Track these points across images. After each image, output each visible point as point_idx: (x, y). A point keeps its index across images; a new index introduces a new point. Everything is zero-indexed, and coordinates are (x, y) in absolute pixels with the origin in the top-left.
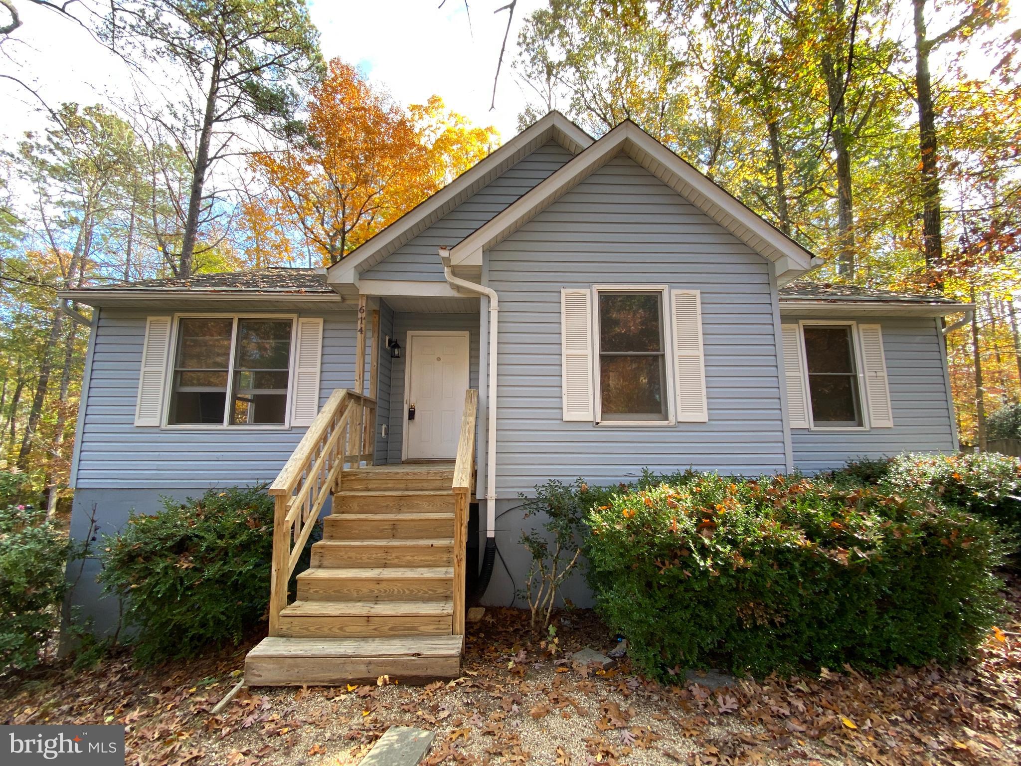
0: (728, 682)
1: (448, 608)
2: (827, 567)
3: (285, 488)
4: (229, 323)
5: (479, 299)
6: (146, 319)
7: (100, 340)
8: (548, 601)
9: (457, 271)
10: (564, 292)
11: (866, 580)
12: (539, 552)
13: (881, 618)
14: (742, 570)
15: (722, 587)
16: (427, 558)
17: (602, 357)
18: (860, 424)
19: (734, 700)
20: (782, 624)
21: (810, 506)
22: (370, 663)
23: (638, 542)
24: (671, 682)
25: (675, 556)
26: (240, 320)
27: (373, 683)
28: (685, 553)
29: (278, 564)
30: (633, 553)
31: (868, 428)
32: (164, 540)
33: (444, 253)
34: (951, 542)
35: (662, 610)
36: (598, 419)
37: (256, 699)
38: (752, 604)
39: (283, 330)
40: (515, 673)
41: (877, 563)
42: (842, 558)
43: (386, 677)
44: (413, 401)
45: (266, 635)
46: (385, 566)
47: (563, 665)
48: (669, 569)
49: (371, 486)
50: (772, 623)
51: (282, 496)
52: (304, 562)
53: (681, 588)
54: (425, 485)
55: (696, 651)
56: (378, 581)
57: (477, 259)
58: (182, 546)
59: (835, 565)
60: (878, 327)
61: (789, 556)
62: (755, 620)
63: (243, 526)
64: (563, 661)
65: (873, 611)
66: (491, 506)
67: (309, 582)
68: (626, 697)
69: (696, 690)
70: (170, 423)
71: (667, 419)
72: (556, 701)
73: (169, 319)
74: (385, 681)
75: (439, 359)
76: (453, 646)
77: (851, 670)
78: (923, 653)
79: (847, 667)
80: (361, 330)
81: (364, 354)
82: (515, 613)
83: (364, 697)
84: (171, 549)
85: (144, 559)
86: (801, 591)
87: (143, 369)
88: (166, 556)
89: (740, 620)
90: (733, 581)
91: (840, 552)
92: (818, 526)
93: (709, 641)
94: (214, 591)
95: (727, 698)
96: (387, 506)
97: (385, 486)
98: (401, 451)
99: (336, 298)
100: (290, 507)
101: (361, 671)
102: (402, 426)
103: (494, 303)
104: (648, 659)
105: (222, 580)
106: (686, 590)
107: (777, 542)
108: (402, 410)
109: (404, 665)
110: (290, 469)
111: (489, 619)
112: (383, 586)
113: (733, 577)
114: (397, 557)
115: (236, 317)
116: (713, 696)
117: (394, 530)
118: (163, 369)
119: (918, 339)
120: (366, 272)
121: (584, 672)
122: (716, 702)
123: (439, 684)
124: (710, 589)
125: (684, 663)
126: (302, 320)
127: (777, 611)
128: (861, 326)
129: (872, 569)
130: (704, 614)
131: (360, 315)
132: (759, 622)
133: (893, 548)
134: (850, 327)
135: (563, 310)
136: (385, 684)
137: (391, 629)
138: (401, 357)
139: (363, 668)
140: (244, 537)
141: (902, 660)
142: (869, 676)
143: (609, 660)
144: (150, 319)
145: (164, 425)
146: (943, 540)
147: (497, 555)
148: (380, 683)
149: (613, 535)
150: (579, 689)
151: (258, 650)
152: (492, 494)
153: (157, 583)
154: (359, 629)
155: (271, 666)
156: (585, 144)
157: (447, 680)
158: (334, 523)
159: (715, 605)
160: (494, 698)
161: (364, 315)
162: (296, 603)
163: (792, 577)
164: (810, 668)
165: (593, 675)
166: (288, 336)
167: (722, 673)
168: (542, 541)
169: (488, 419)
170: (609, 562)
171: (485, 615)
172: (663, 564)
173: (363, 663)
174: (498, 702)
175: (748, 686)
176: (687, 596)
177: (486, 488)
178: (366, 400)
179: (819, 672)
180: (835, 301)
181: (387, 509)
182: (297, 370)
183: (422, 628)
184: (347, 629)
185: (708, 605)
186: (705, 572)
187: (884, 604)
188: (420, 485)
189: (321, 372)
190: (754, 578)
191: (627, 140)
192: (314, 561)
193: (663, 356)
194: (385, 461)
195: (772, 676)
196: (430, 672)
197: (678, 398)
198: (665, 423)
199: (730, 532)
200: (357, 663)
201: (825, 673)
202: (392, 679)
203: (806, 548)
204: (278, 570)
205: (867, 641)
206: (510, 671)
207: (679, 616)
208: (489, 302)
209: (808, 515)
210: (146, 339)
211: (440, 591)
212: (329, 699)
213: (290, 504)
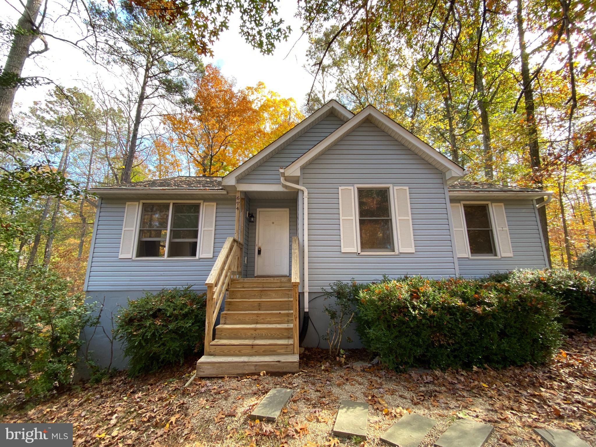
0: (429, 372)
1: (291, 342)
2: (472, 314)
3: (213, 282)
4: (167, 206)
5: (298, 192)
6: (126, 204)
7: (102, 214)
8: (339, 339)
9: (287, 179)
10: (340, 188)
11: (490, 320)
12: (333, 315)
13: (501, 340)
14: (432, 316)
15: (423, 325)
16: (279, 319)
17: (360, 220)
18: (496, 255)
19: (431, 377)
20: (453, 344)
21: (464, 288)
22: (256, 365)
23: (383, 305)
24: (401, 372)
25: (401, 312)
26: (173, 203)
27: (259, 375)
28: (406, 310)
29: (209, 320)
30: (381, 309)
31: (500, 257)
32: (148, 311)
33: (282, 171)
34: (532, 305)
35: (396, 337)
36: (359, 252)
37: (203, 382)
38: (438, 334)
39: (196, 208)
40: (326, 370)
41: (495, 313)
42: (479, 310)
43: (265, 372)
44: (260, 245)
45: (203, 355)
46: (257, 323)
47: (348, 368)
48: (398, 317)
49: (246, 286)
50: (449, 344)
51: (210, 287)
52: (217, 323)
53: (404, 326)
54: (273, 285)
55: (412, 358)
56: (255, 329)
57: (298, 173)
58: (157, 314)
59: (476, 314)
60: (502, 204)
61: (454, 310)
62: (440, 342)
63: (185, 305)
64: (348, 366)
65: (496, 337)
66: (306, 295)
67: (222, 330)
68: (380, 378)
69: (413, 375)
70: (137, 256)
71: (394, 251)
72: (347, 380)
73: (137, 203)
74: (264, 373)
75: (273, 223)
76: (296, 358)
77: (488, 367)
78: (522, 359)
79: (486, 366)
80: (238, 208)
81: (239, 220)
82: (320, 350)
83: (255, 380)
84: (151, 315)
85: (138, 321)
86: (460, 326)
87: (124, 229)
88: (149, 319)
89: (432, 342)
90: (428, 322)
91: (478, 308)
92: (467, 296)
93: (419, 351)
94: (172, 336)
95: (428, 377)
96: (255, 295)
97: (251, 286)
98: (254, 271)
99: (224, 192)
100: (215, 292)
101: (252, 369)
102: (255, 258)
103: (306, 194)
104: (389, 361)
105: (174, 331)
106: (406, 327)
107: (448, 303)
108: (255, 249)
109: (272, 366)
110: (214, 274)
111: (307, 352)
112: (258, 331)
113: (428, 319)
114: (263, 319)
115: (171, 202)
116: (421, 376)
117: (260, 306)
118: (134, 229)
119: (524, 211)
120: (240, 179)
121: (359, 369)
122: (422, 379)
123: (290, 375)
124: (418, 327)
125: (406, 363)
126: (205, 203)
127: (450, 338)
128: (493, 204)
129: (493, 315)
130: (415, 338)
131: (237, 201)
132: (442, 343)
133: (503, 307)
134: (488, 204)
135: (340, 197)
136: (264, 375)
137: (264, 351)
138: (254, 222)
139: (253, 368)
140: (186, 310)
141: (513, 363)
142: (496, 369)
143: (370, 365)
144: (127, 203)
145: (134, 258)
146: (529, 304)
147: (310, 321)
148: (262, 374)
149: (372, 302)
150: (357, 375)
151: (203, 359)
152: (306, 289)
153: (146, 332)
154: (248, 351)
155: (209, 367)
156: (350, 116)
157: (293, 374)
158: (230, 303)
159: (420, 335)
160: (317, 380)
161: (239, 201)
162: (216, 340)
163: (456, 320)
164: (467, 366)
165: (363, 371)
166: (198, 212)
167: (425, 368)
168: (334, 310)
169: (304, 252)
170: (371, 315)
171: (305, 351)
172: (396, 315)
173: (253, 365)
174: (320, 381)
175: (437, 373)
176: (407, 330)
177: (304, 286)
178: (240, 243)
179: (472, 368)
180: (478, 191)
181: (254, 296)
182: (203, 229)
183: (279, 351)
184: (242, 352)
185: (418, 335)
186: (415, 317)
187: (502, 334)
188: (269, 285)
189: (215, 230)
190: (438, 320)
191: (370, 115)
192: (221, 322)
193: (391, 220)
194: (246, 276)
195: (449, 369)
196: (285, 370)
197: (399, 241)
198: (393, 253)
199: (426, 300)
200: (250, 365)
201: (475, 368)
202: (267, 373)
203: (462, 306)
204: (209, 323)
205: (494, 351)
206: (323, 370)
207: (403, 341)
208: (303, 193)
209: (463, 292)
210: (126, 214)
211: (285, 334)
212: (239, 381)
213: (214, 290)
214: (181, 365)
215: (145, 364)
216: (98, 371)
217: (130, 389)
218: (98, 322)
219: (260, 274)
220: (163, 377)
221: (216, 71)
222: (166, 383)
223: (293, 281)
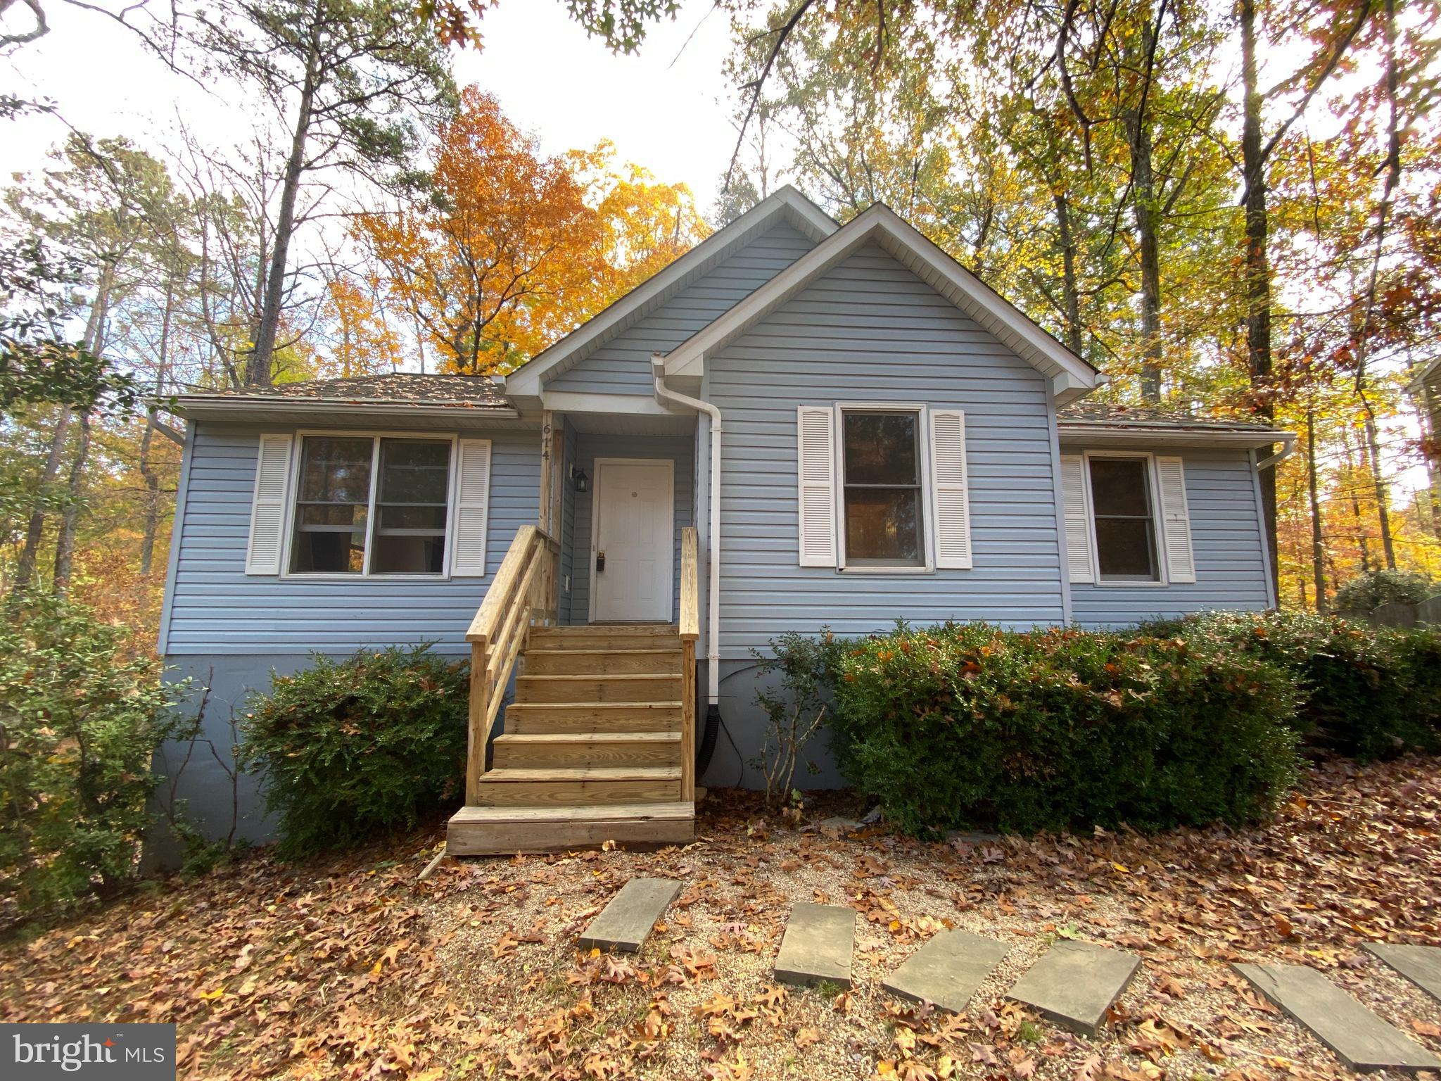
0: (996, 839)
1: (676, 773)
2: (1099, 709)
3: (485, 633)
4: (369, 443)
5: (697, 418)
6: (258, 438)
7: (197, 463)
8: (788, 767)
9: (670, 383)
10: (801, 410)
11: (1140, 722)
12: (777, 712)
13: (1160, 768)
14: (1008, 713)
15: (987, 732)
16: (648, 721)
17: (846, 490)
18: (1157, 579)
19: (999, 851)
20: (1052, 777)
21: (1084, 650)
22: (592, 827)
23: (895, 686)
24: (931, 839)
25: (936, 703)
26: (383, 440)
27: (600, 850)
28: (947, 699)
29: (476, 722)
30: (891, 696)
31: (1164, 582)
32: (324, 703)
33: (658, 361)
34: (1236, 688)
35: (923, 760)
36: (842, 565)
37: (464, 868)
38: (1019, 755)
39: (441, 453)
40: (758, 837)
41: (1152, 706)
42: (1115, 699)
43: (612, 842)
44: (602, 548)
45: (463, 804)
46: (594, 731)
47: (808, 831)
48: (930, 714)
49: (566, 644)
50: (1043, 778)
51: (479, 643)
52: (498, 729)
53: (943, 736)
54: (632, 643)
55: (958, 809)
56: (590, 745)
57: (698, 369)
58: (346, 708)
59: (1108, 709)
60: (1179, 459)
61: (1059, 699)
62: (1022, 771)
63: (416, 688)
64: (809, 827)
65: (1151, 761)
66: (714, 667)
67: (509, 746)
68: (883, 853)
69: (959, 845)
70: (292, 571)
71: (923, 564)
72: (807, 858)
73: (289, 437)
74: (611, 846)
75: (635, 495)
76: (687, 810)
77: (1128, 828)
78: (1206, 810)
79: (1124, 825)
80: (546, 455)
81: (549, 485)
82: (743, 793)
83: (590, 860)
84: (330, 713)
85: (299, 725)
86: (1071, 735)
87: (256, 502)
88: (328, 721)
89: (1006, 773)
90: (998, 725)
91: (1113, 693)
92: (1091, 668)
93: (974, 793)
94: (386, 762)
95: (992, 850)
96: (589, 666)
97: (581, 644)
98: (587, 610)
99: (512, 414)
100: (490, 656)
101: (583, 837)
102: (588, 578)
103: (717, 422)
104: (906, 815)
105: (393, 751)
106: (947, 739)
107: (1047, 683)
108: (589, 558)
109: (629, 828)
110: (487, 614)
111: (712, 799)
112: (596, 750)
113: (998, 720)
114: (609, 721)
115: (378, 436)
116: (977, 849)
117: (601, 690)
118: (282, 501)
119: (1227, 475)
120: (552, 381)
121: (834, 835)
122: (980, 854)
123: (672, 849)
124: (972, 736)
125: (944, 820)
126: (463, 442)
127: (1047, 763)
128: (1159, 459)
129: (1147, 712)
130: (966, 763)
131: (544, 436)
132: (1027, 773)
133: (1171, 694)
134: (1145, 459)
135: (800, 432)
136: (611, 849)
137: (611, 796)
138: (588, 491)
139: (584, 833)
140: (420, 700)
141: (1185, 820)
142: (1146, 833)
143: (860, 825)
144: (264, 437)
145: (285, 574)
146: (1229, 687)
147: (720, 727)
148: (605, 848)
149: (870, 680)
150: (830, 848)
151: (463, 814)
152: (715, 652)
153: (320, 751)
154: (573, 796)
155: (478, 833)
156: (828, 230)
157: (681, 846)
158: (528, 684)
159: (979, 755)
160: (736, 858)
161: (550, 436)
162: (494, 771)
163: (1063, 723)
164: (1082, 827)
165: (844, 837)
166: (446, 462)
167: (986, 832)
168: (780, 700)
169: (709, 563)
170: (865, 709)
171: (708, 796)
172: (923, 711)
173: (584, 827)
174: (742, 861)
175: (1015, 841)
176: (950, 744)
177: (708, 646)
178: (552, 542)
179: (1094, 830)
180: (1126, 427)
181: (589, 669)
182: (458, 505)
183: (646, 795)
184: (559, 796)
185: (973, 755)
186: (968, 716)
187: (1165, 756)
188: (626, 643)
189: (490, 508)
190: (1021, 722)
191: (878, 226)
192: (506, 727)
193: (919, 490)
194: (568, 621)
195: (1042, 833)
196: (661, 838)
197: (938, 541)
198: (921, 569)
199: (996, 676)
200: (578, 828)
201: (1099, 831)
202: (619, 845)
203: (1078, 690)
204: (477, 730)
205: (1143, 794)
206: (751, 837)
207: (940, 769)
208: (710, 421)
209: (1082, 660)
210: (259, 463)
211: (663, 756)
212: (550, 864)
213: (489, 652)
214: (409, 829)
215: (319, 827)
216: (202, 846)
217: (283, 887)
218: (196, 731)
219: (600, 617)
220: (364, 857)
221: (489, 105)
222: (373, 872)
223: (683, 630)
